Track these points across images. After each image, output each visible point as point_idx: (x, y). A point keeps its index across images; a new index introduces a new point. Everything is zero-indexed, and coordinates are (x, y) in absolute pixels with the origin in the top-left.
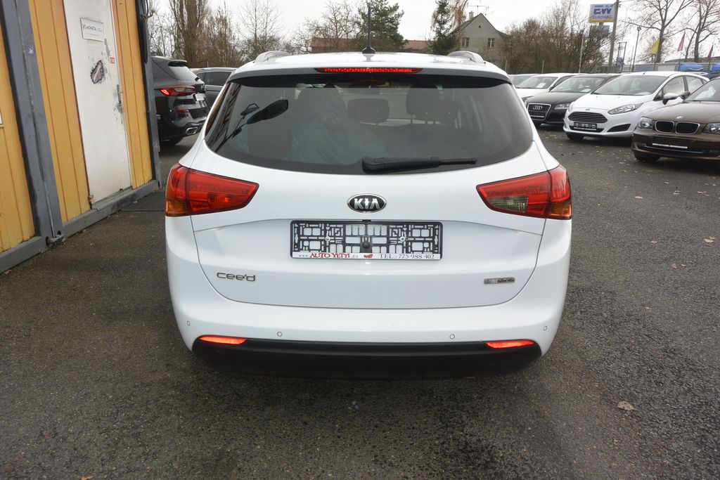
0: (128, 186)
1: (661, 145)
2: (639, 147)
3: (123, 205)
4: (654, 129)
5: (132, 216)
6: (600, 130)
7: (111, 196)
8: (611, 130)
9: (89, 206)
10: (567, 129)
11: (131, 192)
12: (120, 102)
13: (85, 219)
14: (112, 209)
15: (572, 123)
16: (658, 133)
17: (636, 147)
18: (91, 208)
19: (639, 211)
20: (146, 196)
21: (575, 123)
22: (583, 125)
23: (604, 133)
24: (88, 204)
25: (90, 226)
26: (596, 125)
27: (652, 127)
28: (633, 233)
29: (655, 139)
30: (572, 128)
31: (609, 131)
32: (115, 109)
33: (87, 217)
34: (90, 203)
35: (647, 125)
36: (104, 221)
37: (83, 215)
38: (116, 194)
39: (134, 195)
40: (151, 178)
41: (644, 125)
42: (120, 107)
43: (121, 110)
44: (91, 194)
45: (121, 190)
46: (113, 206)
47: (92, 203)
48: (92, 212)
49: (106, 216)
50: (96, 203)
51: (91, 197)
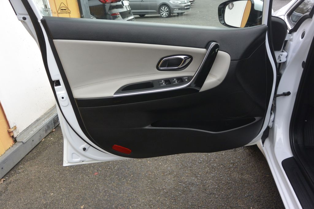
7: (45, 114)
9: (12, 141)
12: (46, 6)
18: (15, 141)
24: (9, 139)
34: (13, 137)
44: (12, 126)
47: (15, 136)
48: (18, 145)
49: (38, 142)
50: (21, 134)
51: (11, 130)
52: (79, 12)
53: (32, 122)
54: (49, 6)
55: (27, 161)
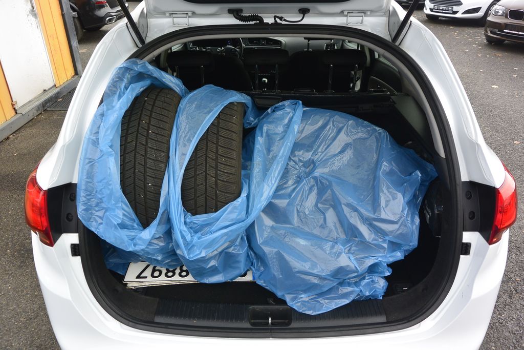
0: (52, 85)
1: (511, 32)
2: (492, 32)
3: (48, 104)
4: (506, 17)
5: (55, 117)
6: (455, 13)
7: (35, 98)
8: (464, 13)
9: (14, 112)
10: (428, 12)
11: (55, 91)
12: (33, 7)
13: (10, 125)
14: (37, 111)
15: (432, 6)
16: (510, 21)
17: (489, 32)
18: (16, 113)
19: (497, 104)
20: (70, 92)
21: (434, 6)
22: (441, 8)
23: (458, 15)
24: (13, 110)
25: (17, 131)
26: (453, 8)
27: (505, 15)
28: (497, 131)
29: (507, 26)
30: (431, 10)
31: (463, 14)
32: (28, 15)
33: (12, 123)
34: (15, 109)
35: (501, 12)
36: (30, 123)
37: (9, 122)
38: (40, 95)
39: (58, 93)
40: (73, 74)
41: (498, 12)
42: (33, 12)
43: (35, 15)
44: (14, 100)
45: (44, 90)
46: (38, 108)
47: (16, 109)
48: (18, 116)
49: (32, 118)
50: (20, 108)
51: (14, 103)
52: (60, 9)
53: (27, 102)
54: (35, 7)
55: (26, 128)
